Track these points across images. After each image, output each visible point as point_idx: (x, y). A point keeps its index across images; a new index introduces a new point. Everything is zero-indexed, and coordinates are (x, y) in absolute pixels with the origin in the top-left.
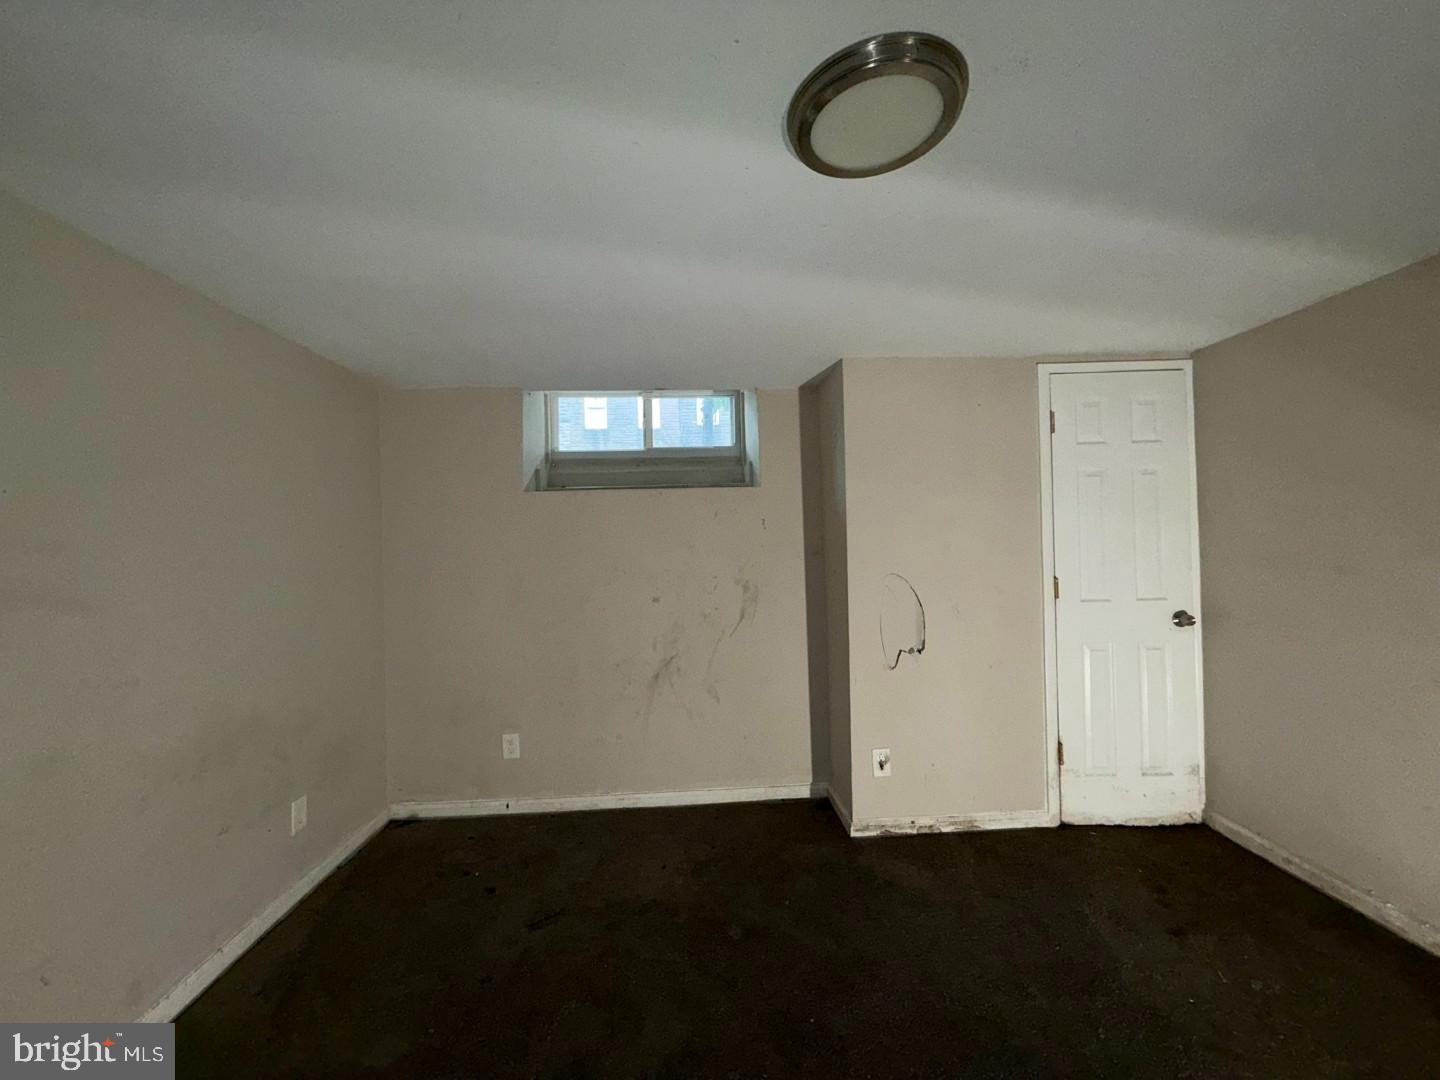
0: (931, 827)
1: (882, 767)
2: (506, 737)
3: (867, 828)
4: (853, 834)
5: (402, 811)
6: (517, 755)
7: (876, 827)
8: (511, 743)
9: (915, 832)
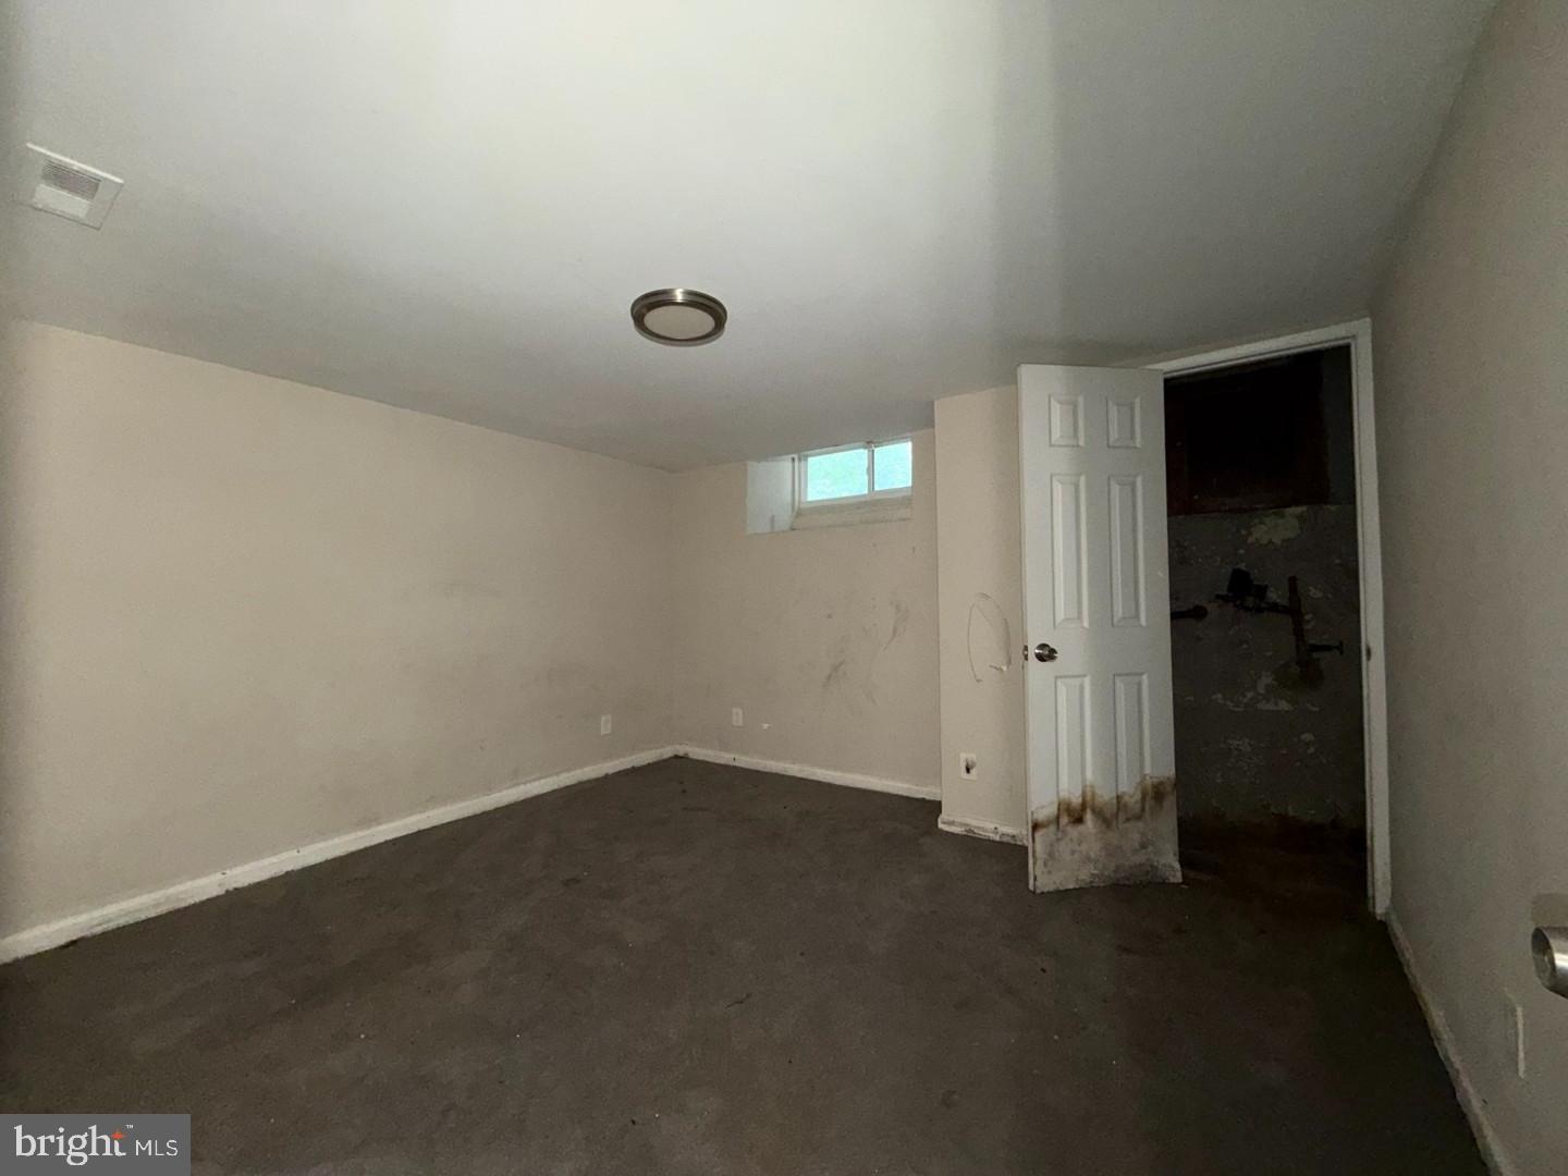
0: (1013, 837)
1: (968, 770)
2: (734, 710)
3: (951, 823)
4: (940, 826)
5: (681, 750)
6: (741, 724)
7: (962, 825)
8: (737, 714)
9: (997, 838)
